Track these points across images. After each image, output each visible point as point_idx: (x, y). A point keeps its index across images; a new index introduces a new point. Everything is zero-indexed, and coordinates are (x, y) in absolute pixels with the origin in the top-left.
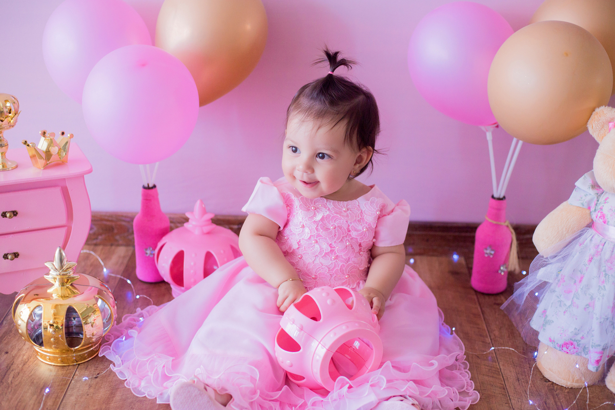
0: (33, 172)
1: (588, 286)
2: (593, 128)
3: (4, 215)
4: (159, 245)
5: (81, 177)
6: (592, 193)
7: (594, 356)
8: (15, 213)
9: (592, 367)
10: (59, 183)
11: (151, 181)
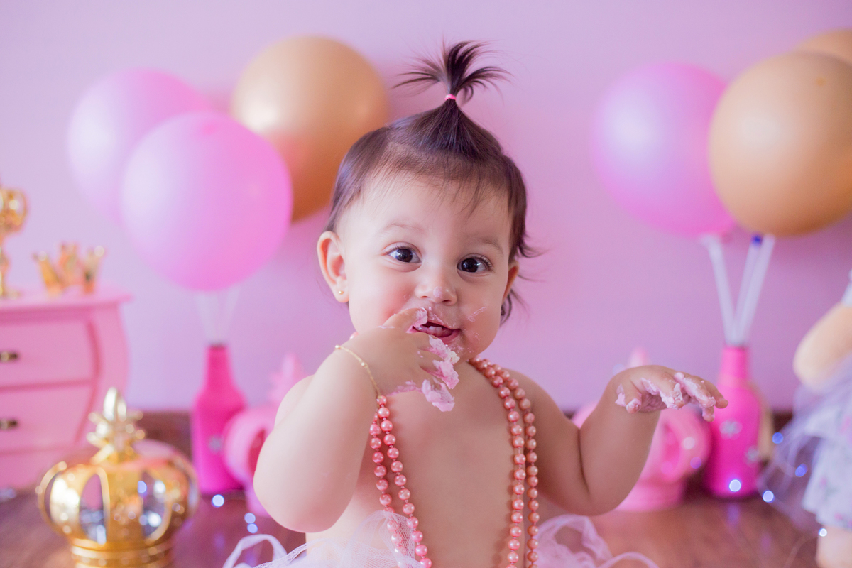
5: (113, 306)
10: (83, 314)
11: (220, 338)
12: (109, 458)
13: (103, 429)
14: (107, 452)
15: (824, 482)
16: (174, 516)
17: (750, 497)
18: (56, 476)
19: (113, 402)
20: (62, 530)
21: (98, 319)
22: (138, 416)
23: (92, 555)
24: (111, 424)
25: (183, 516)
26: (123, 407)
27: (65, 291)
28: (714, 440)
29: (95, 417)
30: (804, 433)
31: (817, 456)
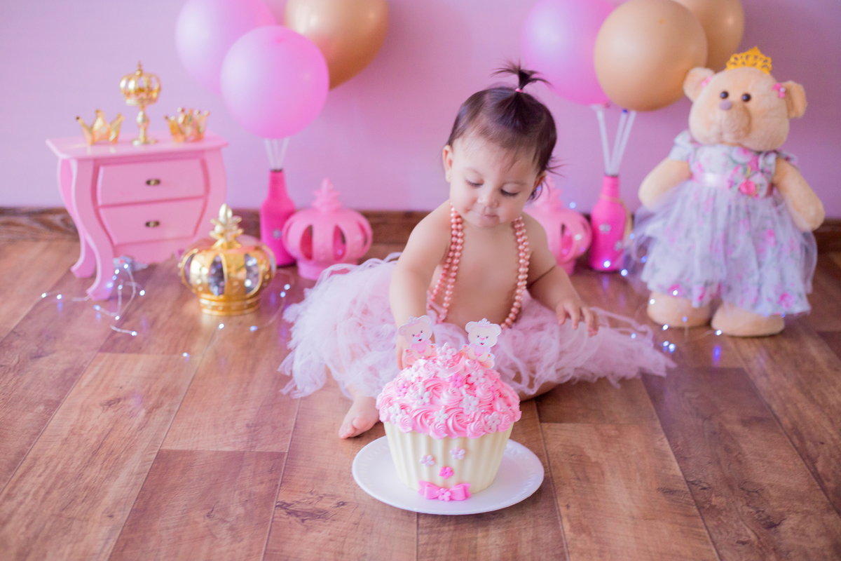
0: (173, 144)
2: (689, 90)
3: (149, 183)
4: (287, 224)
5: (217, 149)
6: (690, 147)
7: (697, 292)
8: (158, 182)
9: (695, 304)
10: (198, 155)
11: (279, 166)
12: (222, 246)
13: (218, 229)
14: (221, 242)
15: (653, 265)
16: (264, 281)
17: (614, 272)
18: (192, 257)
19: (224, 212)
20: (197, 289)
21: (209, 158)
22: (239, 219)
23: (214, 304)
24: (224, 225)
25: (269, 281)
26: (230, 214)
27: (186, 140)
28: (595, 236)
29: (213, 221)
30: (643, 235)
31: (649, 249)
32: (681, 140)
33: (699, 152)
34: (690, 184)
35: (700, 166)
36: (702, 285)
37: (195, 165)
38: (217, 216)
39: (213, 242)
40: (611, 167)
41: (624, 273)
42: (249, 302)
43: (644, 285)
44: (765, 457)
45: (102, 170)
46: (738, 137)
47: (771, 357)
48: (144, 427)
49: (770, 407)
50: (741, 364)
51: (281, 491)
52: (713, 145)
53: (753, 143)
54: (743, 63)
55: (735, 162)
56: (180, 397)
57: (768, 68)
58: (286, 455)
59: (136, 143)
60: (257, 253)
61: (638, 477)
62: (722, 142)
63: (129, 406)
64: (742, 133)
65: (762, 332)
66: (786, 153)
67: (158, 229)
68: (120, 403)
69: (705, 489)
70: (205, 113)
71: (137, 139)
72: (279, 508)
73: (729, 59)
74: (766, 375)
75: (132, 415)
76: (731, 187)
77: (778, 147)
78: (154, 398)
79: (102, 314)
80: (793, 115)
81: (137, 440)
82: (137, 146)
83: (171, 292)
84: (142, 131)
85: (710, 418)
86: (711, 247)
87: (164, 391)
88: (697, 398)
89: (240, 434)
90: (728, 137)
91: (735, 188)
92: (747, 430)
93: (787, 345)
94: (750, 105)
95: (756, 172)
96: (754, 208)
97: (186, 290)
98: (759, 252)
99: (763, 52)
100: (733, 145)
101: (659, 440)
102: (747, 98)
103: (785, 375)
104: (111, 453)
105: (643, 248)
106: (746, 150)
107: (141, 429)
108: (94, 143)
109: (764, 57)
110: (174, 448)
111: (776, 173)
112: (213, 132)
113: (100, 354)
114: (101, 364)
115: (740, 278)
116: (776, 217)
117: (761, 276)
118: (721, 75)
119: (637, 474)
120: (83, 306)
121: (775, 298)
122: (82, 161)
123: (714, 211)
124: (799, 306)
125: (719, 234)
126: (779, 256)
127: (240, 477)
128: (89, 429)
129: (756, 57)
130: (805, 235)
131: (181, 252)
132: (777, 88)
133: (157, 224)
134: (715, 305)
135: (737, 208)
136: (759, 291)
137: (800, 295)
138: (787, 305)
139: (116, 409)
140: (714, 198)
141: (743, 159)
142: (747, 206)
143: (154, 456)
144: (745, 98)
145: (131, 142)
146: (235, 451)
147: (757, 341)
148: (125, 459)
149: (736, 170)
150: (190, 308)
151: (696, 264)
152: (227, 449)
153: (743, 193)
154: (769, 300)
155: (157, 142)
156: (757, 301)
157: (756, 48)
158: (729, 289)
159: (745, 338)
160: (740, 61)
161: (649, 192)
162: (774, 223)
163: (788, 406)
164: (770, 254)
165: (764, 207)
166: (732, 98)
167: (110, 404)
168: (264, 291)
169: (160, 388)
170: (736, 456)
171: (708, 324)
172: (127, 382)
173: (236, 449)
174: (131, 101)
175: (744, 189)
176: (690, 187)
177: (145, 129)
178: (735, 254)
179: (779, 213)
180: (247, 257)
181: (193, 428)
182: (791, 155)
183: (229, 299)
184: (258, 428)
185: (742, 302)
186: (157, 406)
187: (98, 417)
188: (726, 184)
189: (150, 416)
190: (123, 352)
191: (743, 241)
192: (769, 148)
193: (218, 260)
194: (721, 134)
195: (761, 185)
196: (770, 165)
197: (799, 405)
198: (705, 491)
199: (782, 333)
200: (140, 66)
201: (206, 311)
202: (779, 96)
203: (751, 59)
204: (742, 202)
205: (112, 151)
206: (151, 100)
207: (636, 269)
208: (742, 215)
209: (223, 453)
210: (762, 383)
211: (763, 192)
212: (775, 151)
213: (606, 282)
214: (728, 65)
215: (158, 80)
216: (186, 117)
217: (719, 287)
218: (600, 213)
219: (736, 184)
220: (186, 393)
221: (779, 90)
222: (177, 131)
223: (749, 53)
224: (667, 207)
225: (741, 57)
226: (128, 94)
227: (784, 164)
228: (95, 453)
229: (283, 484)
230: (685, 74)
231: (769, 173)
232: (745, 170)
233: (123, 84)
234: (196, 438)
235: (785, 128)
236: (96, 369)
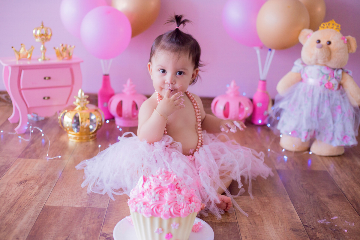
0: (57, 60)
1: (300, 106)
2: (301, 39)
3: (45, 78)
4: (110, 100)
5: (78, 64)
6: (301, 66)
7: (304, 135)
8: (49, 78)
9: (303, 140)
10: (68, 66)
11: (107, 73)
12: (79, 109)
13: (77, 100)
14: (78, 107)
15: (283, 122)
16: (99, 125)
17: (264, 125)
18: (65, 114)
19: (80, 93)
20: (66, 129)
21: (74, 67)
22: (87, 96)
23: (74, 136)
24: (80, 99)
25: (101, 126)
26: (83, 94)
27: (63, 58)
28: (254, 108)
29: (75, 97)
30: (278, 107)
31: (281, 114)
32: (297, 63)
33: (305, 69)
34: (301, 84)
35: (306, 75)
36: (306, 131)
37: (67, 71)
38: (77, 95)
39: (75, 107)
40: (263, 77)
41: (269, 125)
42: (91, 136)
43: (279, 131)
44: (341, 213)
45: (23, 72)
46: (325, 62)
47: (339, 166)
48: (37, 194)
49: (341, 190)
50: (325, 169)
51: (103, 227)
52: (312, 65)
53: (332, 64)
54: (327, 27)
55: (323, 73)
56: (56, 180)
57: (339, 29)
58: (107, 209)
59: (40, 60)
60: (96, 112)
61: (280, 223)
62: (317, 64)
63: (31, 184)
64: (327, 59)
65: (334, 154)
66: (346, 70)
67: (49, 101)
68: (26, 182)
69: (313, 229)
70: (73, 47)
71: (40, 58)
72: (102, 236)
73: (321, 25)
74: (338, 174)
75: (32, 188)
76: (321, 85)
77: (343, 67)
78: (43, 180)
79: (22, 140)
80: (351, 51)
81: (33, 200)
82: (40, 61)
83: (55, 131)
84: (43, 54)
85: (313, 194)
86: (311, 113)
87: (48, 177)
88: (306, 185)
89: (84, 199)
90: (320, 61)
91: (323, 86)
92: (331, 200)
93: (346, 160)
94: (331, 46)
95: (333, 78)
96: (332, 95)
97: (62, 130)
98: (334, 116)
99: (336, 22)
100: (322, 65)
101: (289, 205)
102: (329, 43)
103: (347, 174)
104: (20, 207)
105: (278, 114)
106: (328, 68)
107: (36, 196)
108: (19, 59)
109: (337, 24)
110: (51, 205)
111: (342, 79)
112: (76, 56)
113: (19, 159)
114: (18, 163)
115: (324, 128)
116: (342, 100)
117: (334, 127)
118: (317, 33)
119: (279, 221)
120: (13, 136)
121: (341, 138)
122: (13, 67)
123: (313, 96)
124: (352, 142)
125: (315, 107)
126: (343, 118)
127: (83, 220)
128: (10, 195)
129: (333, 24)
130: (355, 108)
131: (60, 112)
132: (343, 39)
133: (49, 98)
134: (312, 141)
135: (324, 95)
136: (333, 134)
137: (353, 137)
138: (347, 141)
139: (24, 185)
140: (313, 90)
141: (326, 72)
142: (328, 94)
143: (41, 209)
144: (328, 43)
145: (37, 59)
146: (82, 207)
147: (332, 158)
148: (27, 210)
149: (323, 77)
150: (63, 138)
151: (304, 121)
152: (77, 206)
153: (327, 88)
154: (338, 139)
155: (50, 59)
156: (332, 140)
157: (333, 20)
158: (319, 133)
159: (326, 157)
160: (326, 26)
161: (281, 87)
162: (341, 102)
163: (349, 189)
164: (339, 117)
165: (336, 95)
166: (322, 43)
167: (21, 183)
168: (99, 131)
169: (46, 176)
170: (327, 213)
171: (309, 150)
172: (31, 172)
173: (82, 206)
174: (38, 40)
175: (327, 86)
176: (301, 85)
177: (44, 53)
178: (322, 117)
179: (343, 98)
180: (91, 114)
181: (61, 195)
182: (349, 71)
183: (81, 134)
184: (93, 196)
185: (325, 140)
186: (44, 184)
187: (15, 189)
188: (319, 84)
189: (41, 189)
190: (30, 158)
191: (326, 111)
192: (339, 67)
193: (77, 116)
194: (317, 60)
195: (335, 84)
196: (339, 75)
197: (355, 189)
198: (313, 230)
199: (343, 154)
200: (42, 23)
201: (70, 140)
202: (344, 43)
203: (331, 25)
204: (326, 92)
205: (29, 63)
206: (47, 39)
207: (275, 123)
208: (326, 98)
209: (75, 208)
210: (336, 178)
211: (336, 87)
212: (342, 69)
213: (259, 130)
214: (320, 28)
215: (51, 30)
216: (64, 48)
217: (315, 132)
218: (257, 97)
219: (323, 84)
220: (59, 178)
221: (344, 39)
222: (59, 54)
223: (330, 22)
224: (290, 94)
225: (326, 24)
226: (36, 36)
227: (346, 75)
228: (12, 207)
229: (104, 224)
230: (300, 31)
231: (339, 79)
232: (328, 77)
233: (34, 31)
234: (63, 200)
235: (347, 57)
236: (16, 166)
